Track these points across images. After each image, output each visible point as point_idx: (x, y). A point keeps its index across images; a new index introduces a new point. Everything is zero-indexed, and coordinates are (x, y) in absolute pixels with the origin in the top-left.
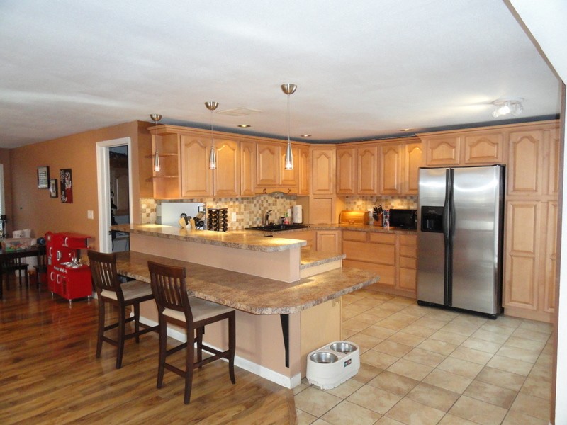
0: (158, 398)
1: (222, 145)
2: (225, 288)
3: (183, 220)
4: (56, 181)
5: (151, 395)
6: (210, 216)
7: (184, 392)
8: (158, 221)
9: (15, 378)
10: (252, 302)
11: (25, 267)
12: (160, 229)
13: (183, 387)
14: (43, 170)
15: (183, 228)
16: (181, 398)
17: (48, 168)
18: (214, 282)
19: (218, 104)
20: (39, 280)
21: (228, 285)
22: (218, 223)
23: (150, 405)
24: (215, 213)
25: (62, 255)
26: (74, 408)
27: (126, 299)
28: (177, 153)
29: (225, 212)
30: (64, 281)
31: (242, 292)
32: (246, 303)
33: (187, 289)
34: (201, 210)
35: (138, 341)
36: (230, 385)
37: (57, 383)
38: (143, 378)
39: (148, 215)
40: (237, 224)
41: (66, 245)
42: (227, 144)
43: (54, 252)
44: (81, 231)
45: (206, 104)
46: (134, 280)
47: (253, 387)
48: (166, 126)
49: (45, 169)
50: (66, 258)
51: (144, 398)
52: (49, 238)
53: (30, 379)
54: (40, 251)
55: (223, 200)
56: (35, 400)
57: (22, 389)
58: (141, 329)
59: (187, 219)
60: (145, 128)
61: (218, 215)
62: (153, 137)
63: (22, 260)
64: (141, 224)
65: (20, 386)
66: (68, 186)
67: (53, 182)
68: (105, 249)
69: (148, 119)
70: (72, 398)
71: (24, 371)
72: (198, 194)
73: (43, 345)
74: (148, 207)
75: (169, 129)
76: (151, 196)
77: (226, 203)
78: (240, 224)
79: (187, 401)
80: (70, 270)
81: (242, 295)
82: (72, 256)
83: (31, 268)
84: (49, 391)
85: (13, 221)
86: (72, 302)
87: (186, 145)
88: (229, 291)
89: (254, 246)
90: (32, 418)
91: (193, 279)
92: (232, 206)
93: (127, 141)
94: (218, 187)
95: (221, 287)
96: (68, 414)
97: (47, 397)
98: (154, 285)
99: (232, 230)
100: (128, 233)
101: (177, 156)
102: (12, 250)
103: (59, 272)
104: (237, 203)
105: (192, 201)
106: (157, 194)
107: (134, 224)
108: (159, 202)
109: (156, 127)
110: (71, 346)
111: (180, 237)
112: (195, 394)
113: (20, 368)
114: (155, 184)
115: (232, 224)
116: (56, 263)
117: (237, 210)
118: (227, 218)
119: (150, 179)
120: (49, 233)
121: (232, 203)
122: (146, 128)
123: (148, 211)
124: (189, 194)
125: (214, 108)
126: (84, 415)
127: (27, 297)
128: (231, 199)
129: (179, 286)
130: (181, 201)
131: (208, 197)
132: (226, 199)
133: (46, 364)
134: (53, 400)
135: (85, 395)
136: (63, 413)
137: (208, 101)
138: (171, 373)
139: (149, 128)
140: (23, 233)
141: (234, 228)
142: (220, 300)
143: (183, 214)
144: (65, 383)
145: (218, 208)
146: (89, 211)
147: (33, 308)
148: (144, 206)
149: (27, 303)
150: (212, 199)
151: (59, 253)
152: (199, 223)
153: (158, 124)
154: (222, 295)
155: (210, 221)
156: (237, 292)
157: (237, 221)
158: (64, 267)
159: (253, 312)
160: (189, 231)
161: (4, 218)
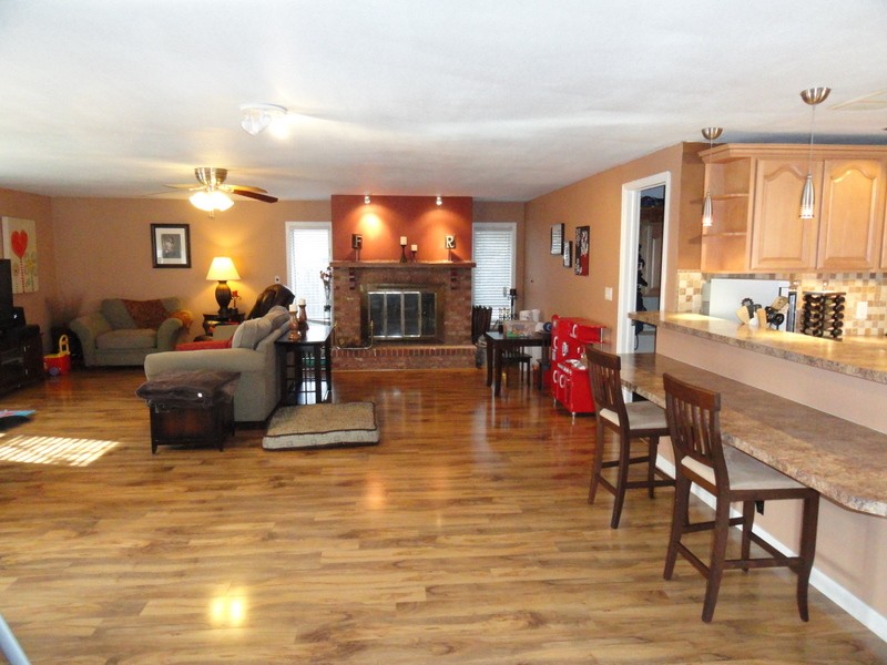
0: (661, 594)
1: (845, 172)
2: (797, 442)
3: (745, 310)
4: (571, 243)
5: (654, 586)
6: (807, 307)
7: (703, 599)
8: (704, 310)
9: (488, 500)
10: (846, 482)
11: (527, 359)
12: (706, 323)
13: (702, 591)
14: (557, 229)
15: (743, 324)
16: (698, 609)
17: (563, 225)
18: (778, 427)
19: (828, 91)
20: (542, 379)
21: (808, 439)
22: (822, 320)
23: (647, 600)
24: (817, 300)
25: (569, 348)
26: (544, 563)
27: (632, 427)
28: (747, 192)
29: (839, 299)
30: (568, 385)
31: (831, 458)
32: (829, 479)
33: (722, 430)
34: (785, 294)
35: (652, 496)
36: (797, 620)
37: (532, 522)
38: (646, 555)
39: (689, 299)
40: (868, 324)
41: (574, 336)
42: (853, 168)
43: (559, 344)
44: (595, 316)
45: (804, 95)
46: (645, 399)
47: (846, 642)
48: (731, 146)
49: (560, 227)
50: (573, 354)
51: (641, 586)
52: (555, 323)
53: (503, 507)
54: (544, 340)
55: (839, 276)
56: (502, 536)
57: (493, 517)
58: (657, 478)
59: (752, 308)
60: (694, 153)
61: (823, 304)
62: (708, 167)
63: (527, 350)
64: (677, 312)
65: (493, 512)
66: (584, 251)
67: (567, 246)
68: (624, 347)
69: (700, 138)
70: (545, 549)
71: (499, 494)
72: (783, 265)
73: (527, 467)
74: (690, 285)
75: (736, 150)
76: (697, 266)
77: (845, 282)
78: (875, 325)
79: (707, 616)
80: (577, 372)
81: (828, 462)
82: (581, 351)
83: (534, 362)
84: (520, 530)
85: (524, 298)
86: (577, 416)
87: (766, 177)
88: (803, 450)
89: (872, 372)
90: (494, 557)
91: (741, 416)
92: (859, 290)
93: (665, 178)
94: (828, 252)
95: (790, 440)
96: (536, 568)
97: (517, 537)
98: (670, 414)
99: (856, 335)
100: (655, 326)
101: (747, 198)
102: (514, 335)
103: (562, 372)
104: (872, 283)
105: (772, 277)
106: (707, 263)
107: (667, 311)
108: (707, 277)
109: (712, 150)
110: (559, 477)
111: (728, 339)
112: (720, 612)
113: (497, 489)
114: (704, 247)
115: (856, 324)
116: (561, 359)
117: (871, 296)
118: (845, 313)
119: (697, 240)
120: (555, 317)
121: (859, 283)
122: (696, 154)
123: (690, 291)
124: (765, 265)
125: (820, 100)
126: (555, 578)
127: (528, 399)
128: (859, 276)
129: (708, 422)
130: (752, 277)
131: (804, 270)
132: (846, 275)
133: (526, 493)
134: (522, 544)
135: (562, 550)
136: (530, 565)
137: (808, 88)
138: (687, 563)
139: (701, 154)
140: (531, 314)
141: (861, 331)
142: (778, 462)
143: (746, 300)
144: (543, 525)
145: (825, 292)
146: (607, 289)
147: (534, 415)
148: (682, 284)
149: (528, 407)
150: (815, 275)
151: (565, 347)
152: (774, 318)
153: (715, 145)
154: (784, 455)
155: (806, 315)
156: (819, 456)
157: (869, 318)
158: (569, 365)
159: (843, 501)
160: (753, 330)
161: (513, 292)
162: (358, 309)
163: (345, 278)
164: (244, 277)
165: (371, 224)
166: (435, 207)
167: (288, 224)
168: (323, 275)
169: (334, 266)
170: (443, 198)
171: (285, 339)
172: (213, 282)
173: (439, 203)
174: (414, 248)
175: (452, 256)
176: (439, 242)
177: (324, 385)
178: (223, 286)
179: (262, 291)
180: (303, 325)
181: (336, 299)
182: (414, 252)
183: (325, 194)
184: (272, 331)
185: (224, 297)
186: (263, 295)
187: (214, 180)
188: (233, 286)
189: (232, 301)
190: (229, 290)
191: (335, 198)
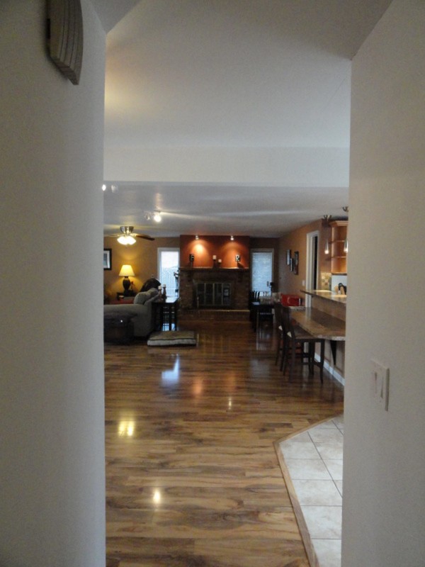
4: (293, 260)
8: (330, 288)
14: (288, 253)
17: (291, 251)
39: (326, 284)
41: (288, 303)
49: (289, 251)
62: (333, 229)
64: (321, 290)
66: (297, 263)
67: (291, 261)
74: (326, 278)
76: (330, 271)
106: (333, 269)
107: (318, 289)
108: (332, 275)
109: (333, 222)
114: (332, 263)
119: (329, 259)
120: (282, 294)
123: (326, 281)
139: (330, 223)
143: (339, 283)
146: (302, 281)
148: (323, 278)
153: (334, 220)
161: (272, 284)
162: (191, 291)
163: (185, 275)
164: (137, 275)
165: (199, 249)
166: (231, 241)
167: (159, 249)
168: (175, 274)
169: (181, 270)
170: (235, 237)
171: (156, 301)
172: (122, 277)
173: (232, 239)
174: (220, 261)
175: (239, 265)
176: (233, 258)
177: (173, 325)
178: (126, 279)
179: (145, 282)
180: (164, 296)
181: (181, 286)
182: (220, 263)
183: (177, 235)
184: (150, 298)
185: (127, 284)
186: (145, 284)
187: (128, 232)
188: (131, 279)
189: (130, 287)
190: (129, 281)
191: (181, 236)
